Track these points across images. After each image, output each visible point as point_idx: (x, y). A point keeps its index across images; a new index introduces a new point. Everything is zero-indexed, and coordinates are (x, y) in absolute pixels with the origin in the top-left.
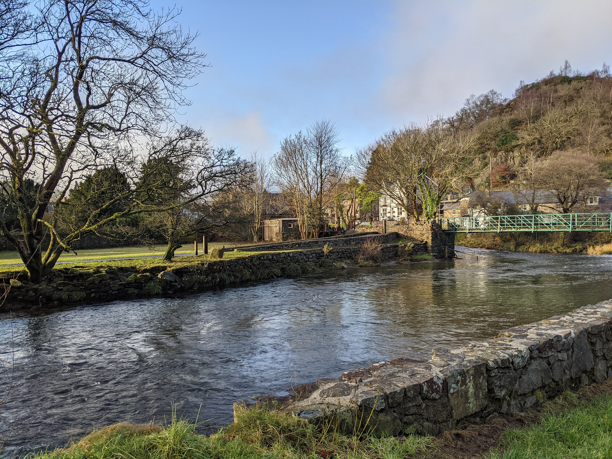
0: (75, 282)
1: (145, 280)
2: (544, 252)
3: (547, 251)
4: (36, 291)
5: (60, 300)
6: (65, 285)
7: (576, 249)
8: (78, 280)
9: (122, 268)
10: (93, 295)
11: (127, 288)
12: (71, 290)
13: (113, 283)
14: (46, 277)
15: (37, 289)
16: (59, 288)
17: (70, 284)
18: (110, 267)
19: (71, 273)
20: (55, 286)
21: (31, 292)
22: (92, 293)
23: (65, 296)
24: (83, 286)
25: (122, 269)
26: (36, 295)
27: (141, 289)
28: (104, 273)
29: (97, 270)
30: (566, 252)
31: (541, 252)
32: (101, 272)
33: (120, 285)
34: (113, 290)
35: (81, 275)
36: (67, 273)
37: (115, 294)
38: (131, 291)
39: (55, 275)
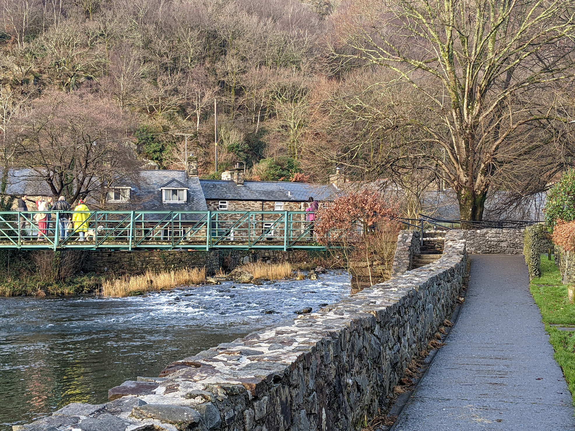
2: (20, 295)
3: (25, 291)
7: (83, 287)
30: (63, 293)
31: (13, 295)
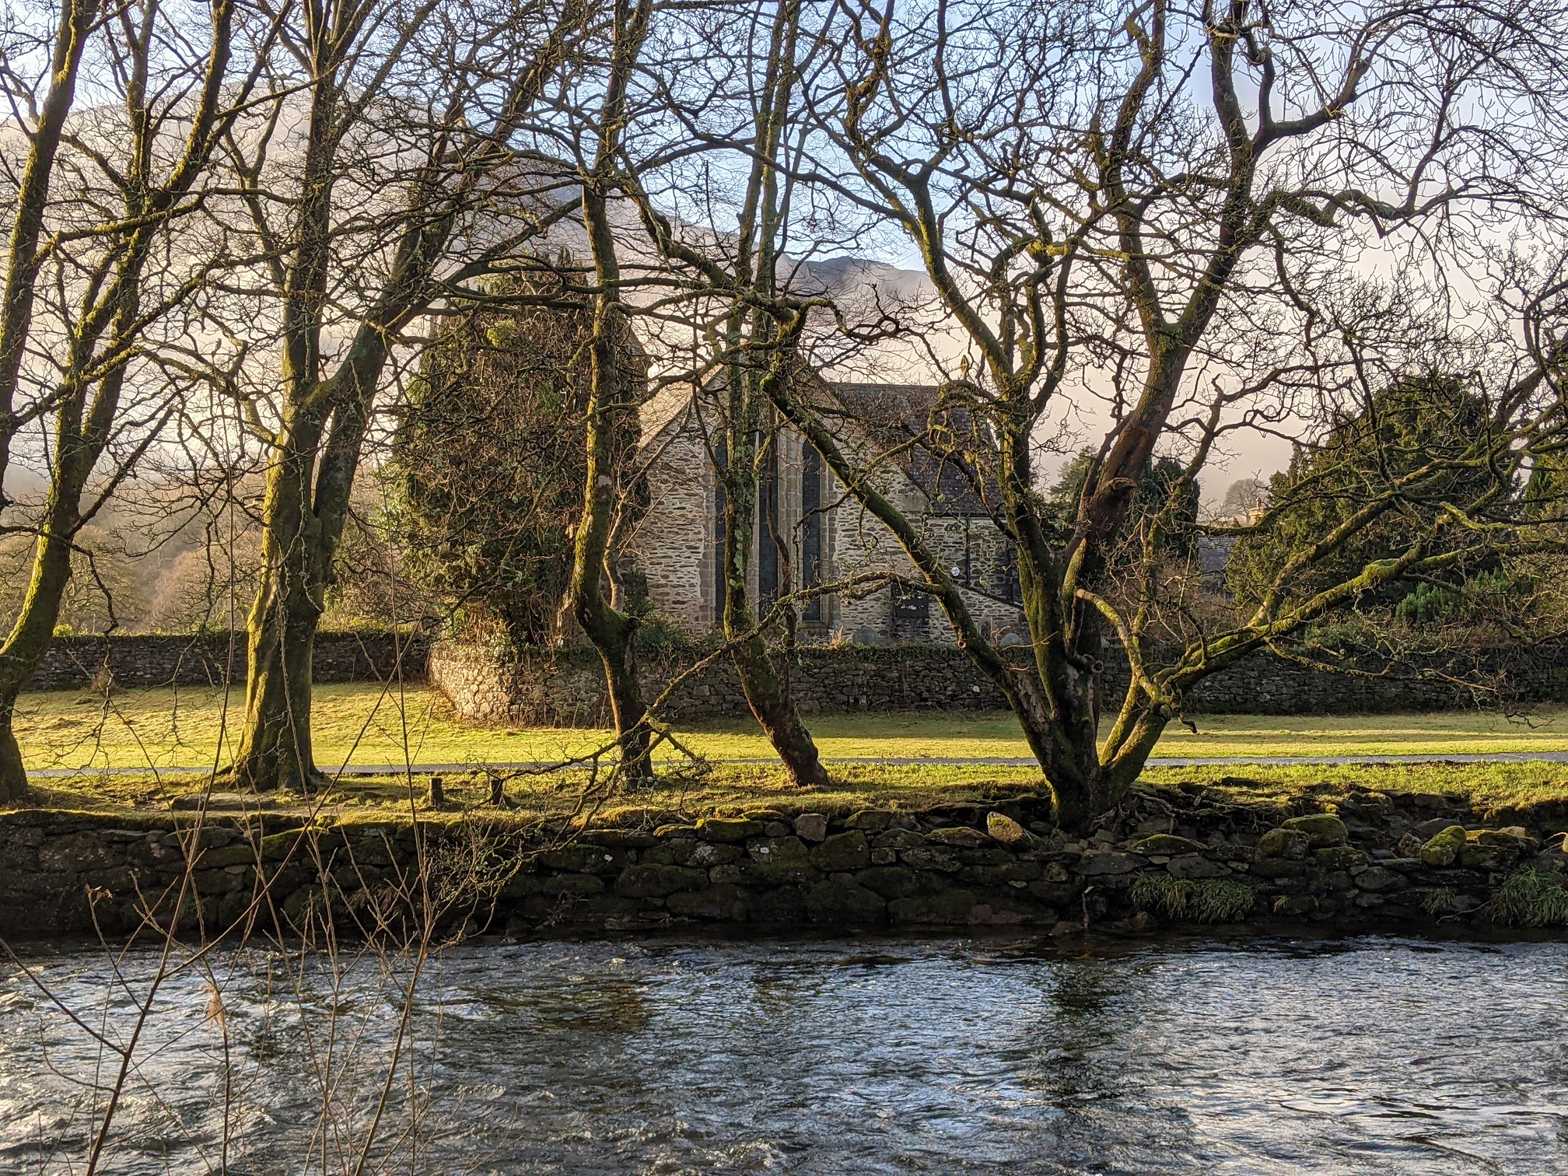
0: (1216, 840)
1: (1501, 859)
4: (1072, 862)
5: (1156, 908)
6: (1177, 849)
8: (1227, 836)
9: (1409, 796)
10: (1281, 901)
11: (1418, 884)
12: (1197, 873)
13: (1363, 861)
14: (1112, 813)
15: (1076, 858)
16: (1156, 860)
17: (1194, 849)
18: (1358, 792)
19: (1202, 805)
20: (1140, 850)
21: (1055, 868)
22: (1279, 892)
23: (1174, 895)
24: (1243, 860)
25: (1406, 803)
26: (1071, 880)
27: (1484, 895)
28: (1331, 812)
29: (1306, 802)
32: (1319, 809)
33: (1395, 869)
34: (1362, 890)
35: (1241, 816)
36: (1188, 804)
37: (1371, 907)
38: (1439, 898)
39: (1142, 809)
